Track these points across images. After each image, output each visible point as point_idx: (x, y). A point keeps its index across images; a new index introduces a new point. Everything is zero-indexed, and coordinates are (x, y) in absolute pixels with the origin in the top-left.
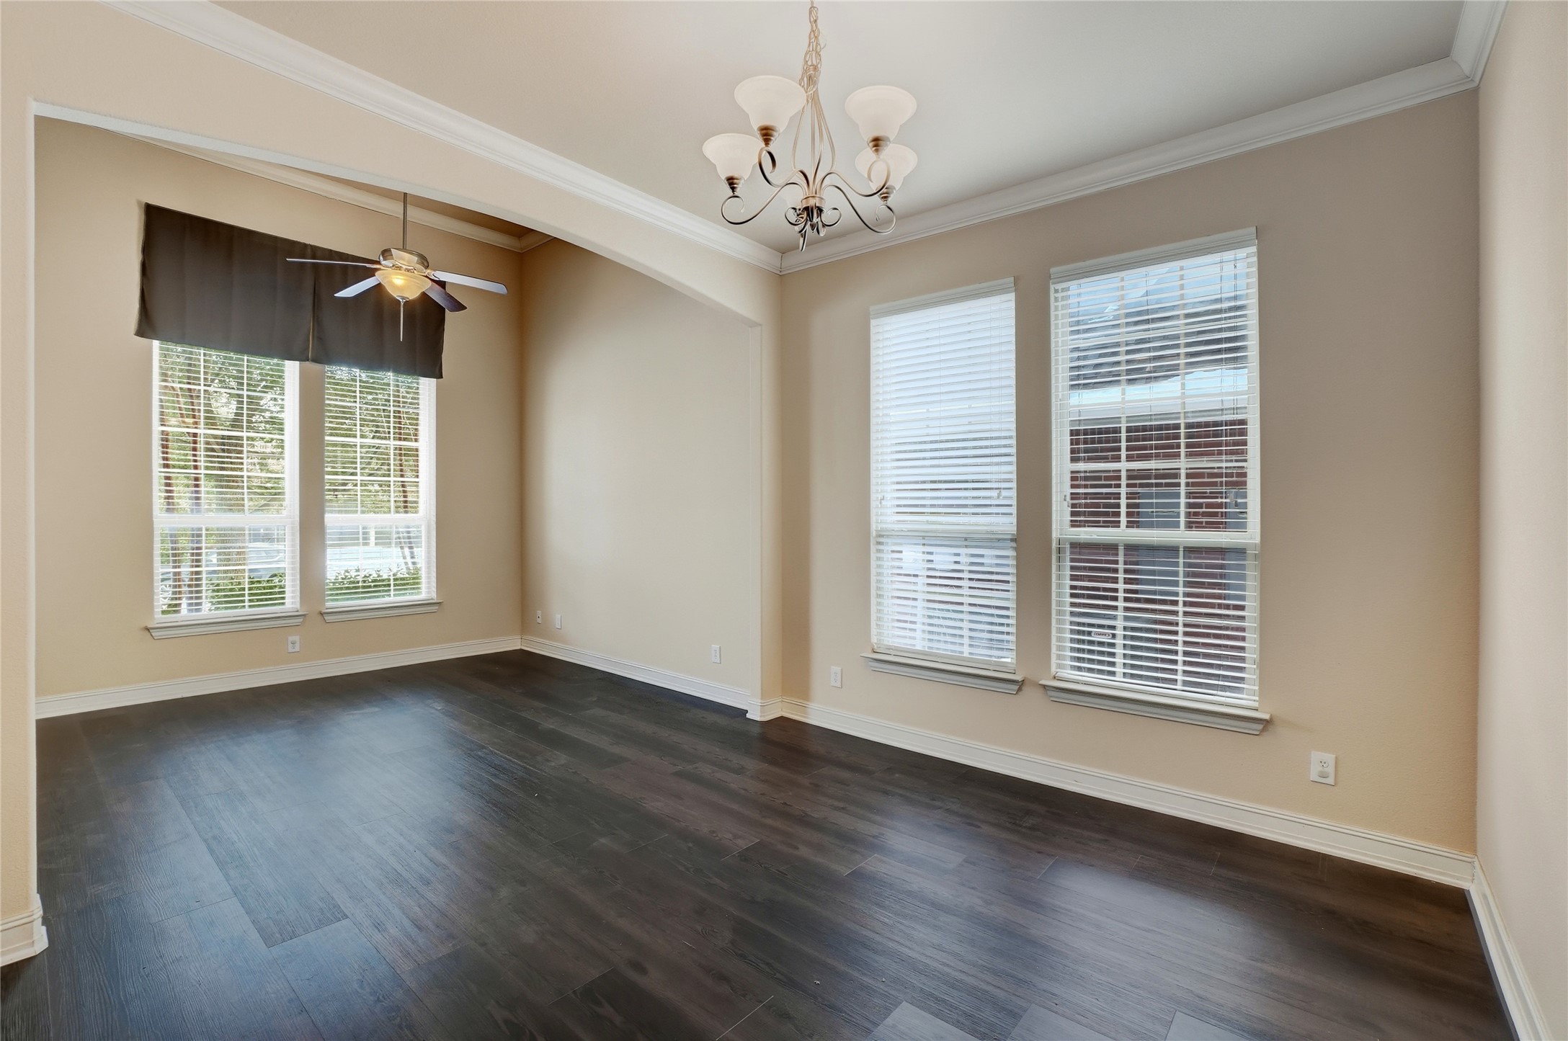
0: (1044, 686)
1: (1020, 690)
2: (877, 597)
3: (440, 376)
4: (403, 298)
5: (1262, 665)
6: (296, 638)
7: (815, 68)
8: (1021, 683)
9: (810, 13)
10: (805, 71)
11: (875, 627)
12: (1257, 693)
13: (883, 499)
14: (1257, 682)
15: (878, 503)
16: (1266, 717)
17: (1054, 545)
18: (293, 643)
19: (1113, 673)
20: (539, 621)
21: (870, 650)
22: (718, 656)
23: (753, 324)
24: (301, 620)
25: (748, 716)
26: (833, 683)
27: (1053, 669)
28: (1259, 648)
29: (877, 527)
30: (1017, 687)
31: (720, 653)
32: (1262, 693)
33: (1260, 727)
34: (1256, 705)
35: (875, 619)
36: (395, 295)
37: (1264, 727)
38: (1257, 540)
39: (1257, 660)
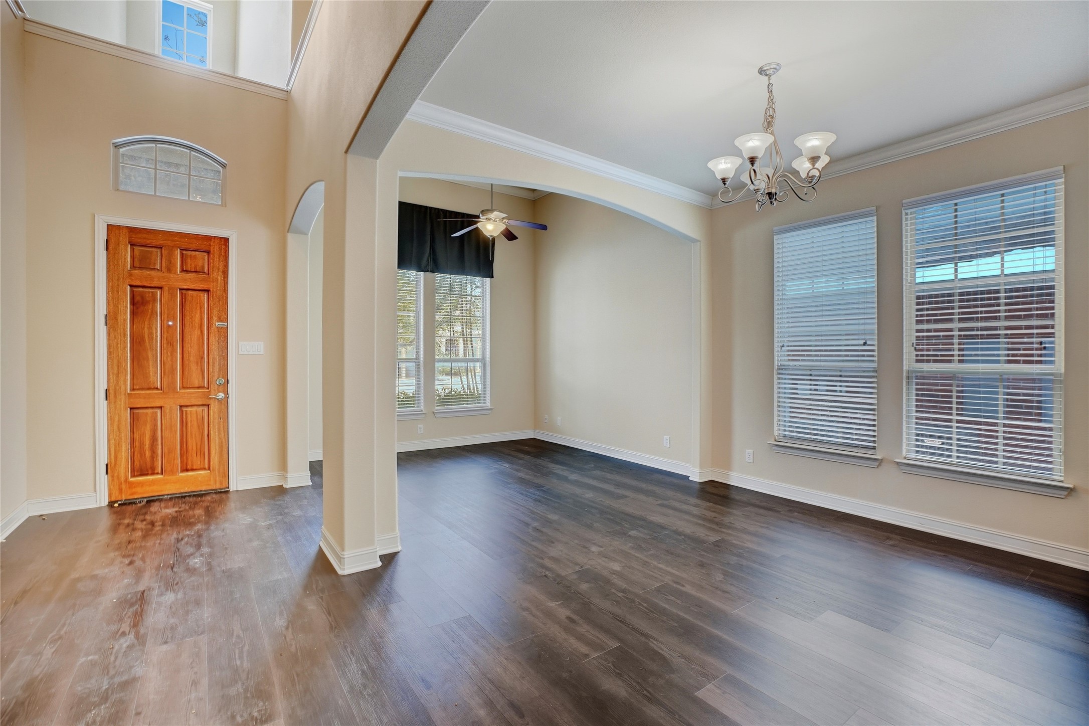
0: (898, 463)
1: (879, 465)
2: (778, 407)
3: (492, 277)
4: (491, 236)
5: (1066, 453)
6: (421, 426)
7: (772, 118)
8: (880, 461)
9: (768, 87)
10: (766, 119)
11: (777, 425)
12: (1063, 471)
13: (783, 346)
14: (1063, 464)
15: (780, 349)
16: (1071, 486)
17: (905, 374)
18: (420, 429)
19: (950, 456)
20: (546, 421)
21: (773, 440)
22: (669, 442)
23: (694, 241)
24: (424, 416)
25: (690, 479)
26: (747, 460)
27: (904, 453)
28: (1063, 442)
29: (778, 363)
30: (878, 464)
31: (670, 441)
32: (1066, 470)
33: (1066, 493)
34: (1062, 479)
35: (777, 420)
36: (487, 234)
37: (1068, 493)
38: (1063, 371)
39: (1063, 449)
